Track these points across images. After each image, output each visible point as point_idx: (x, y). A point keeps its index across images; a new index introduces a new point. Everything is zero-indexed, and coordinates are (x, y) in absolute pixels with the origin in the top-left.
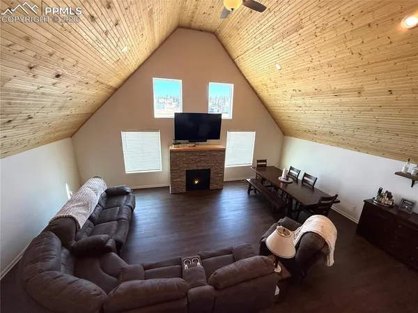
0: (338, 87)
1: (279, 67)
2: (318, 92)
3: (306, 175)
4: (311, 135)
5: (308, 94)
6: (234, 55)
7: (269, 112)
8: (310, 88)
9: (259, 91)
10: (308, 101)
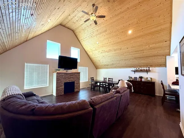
0: (115, 48)
1: (98, 43)
2: (110, 51)
3: (109, 79)
4: (106, 66)
5: (106, 51)
6: (80, 39)
7: (91, 61)
8: (107, 49)
9: (88, 52)
10: (107, 53)
